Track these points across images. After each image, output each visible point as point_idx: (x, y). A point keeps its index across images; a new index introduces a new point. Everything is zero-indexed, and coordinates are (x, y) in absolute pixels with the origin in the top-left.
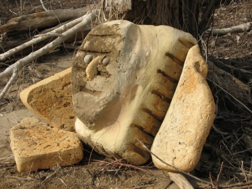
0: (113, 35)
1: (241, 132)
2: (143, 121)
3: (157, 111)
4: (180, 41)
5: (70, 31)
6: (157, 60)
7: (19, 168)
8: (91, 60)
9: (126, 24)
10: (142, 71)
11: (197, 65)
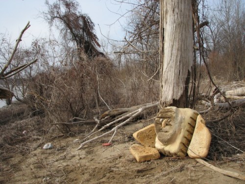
0: (171, 111)
1: (215, 146)
2: (185, 141)
3: (189, 137)
4: (194, 113)
5: (135, 115)
6: (188, 120)
7: (138, 160)
8: (163, 121)
9: (174, 108)
10: (183, 124)
11: (201, 121)
